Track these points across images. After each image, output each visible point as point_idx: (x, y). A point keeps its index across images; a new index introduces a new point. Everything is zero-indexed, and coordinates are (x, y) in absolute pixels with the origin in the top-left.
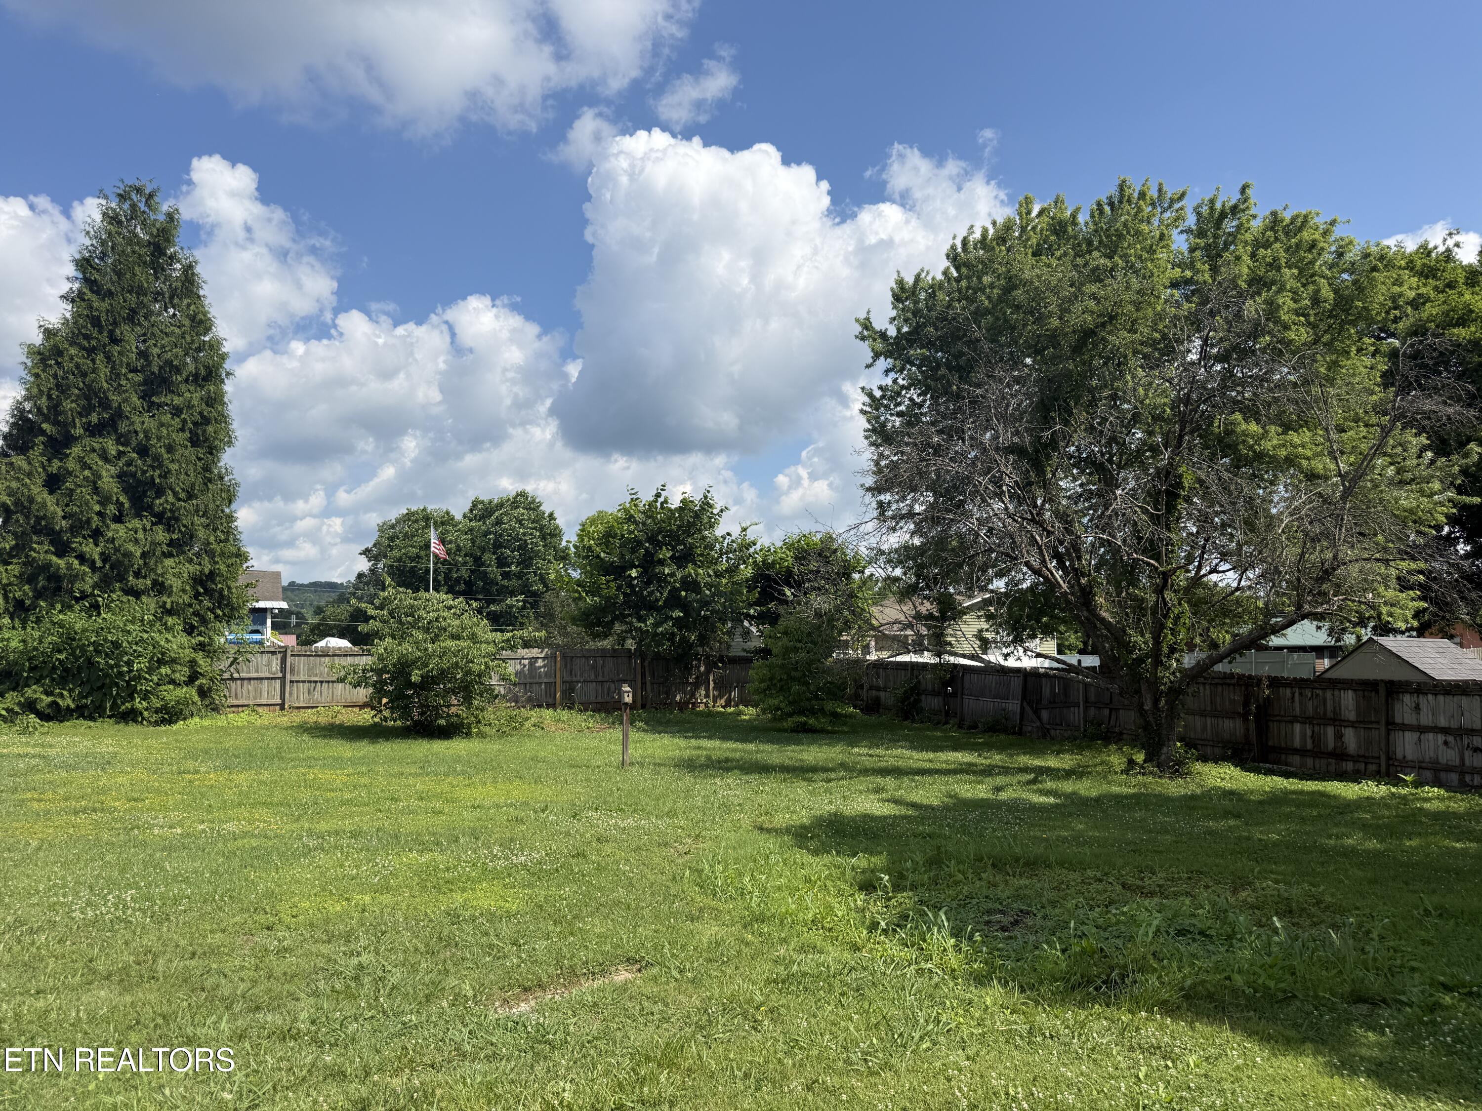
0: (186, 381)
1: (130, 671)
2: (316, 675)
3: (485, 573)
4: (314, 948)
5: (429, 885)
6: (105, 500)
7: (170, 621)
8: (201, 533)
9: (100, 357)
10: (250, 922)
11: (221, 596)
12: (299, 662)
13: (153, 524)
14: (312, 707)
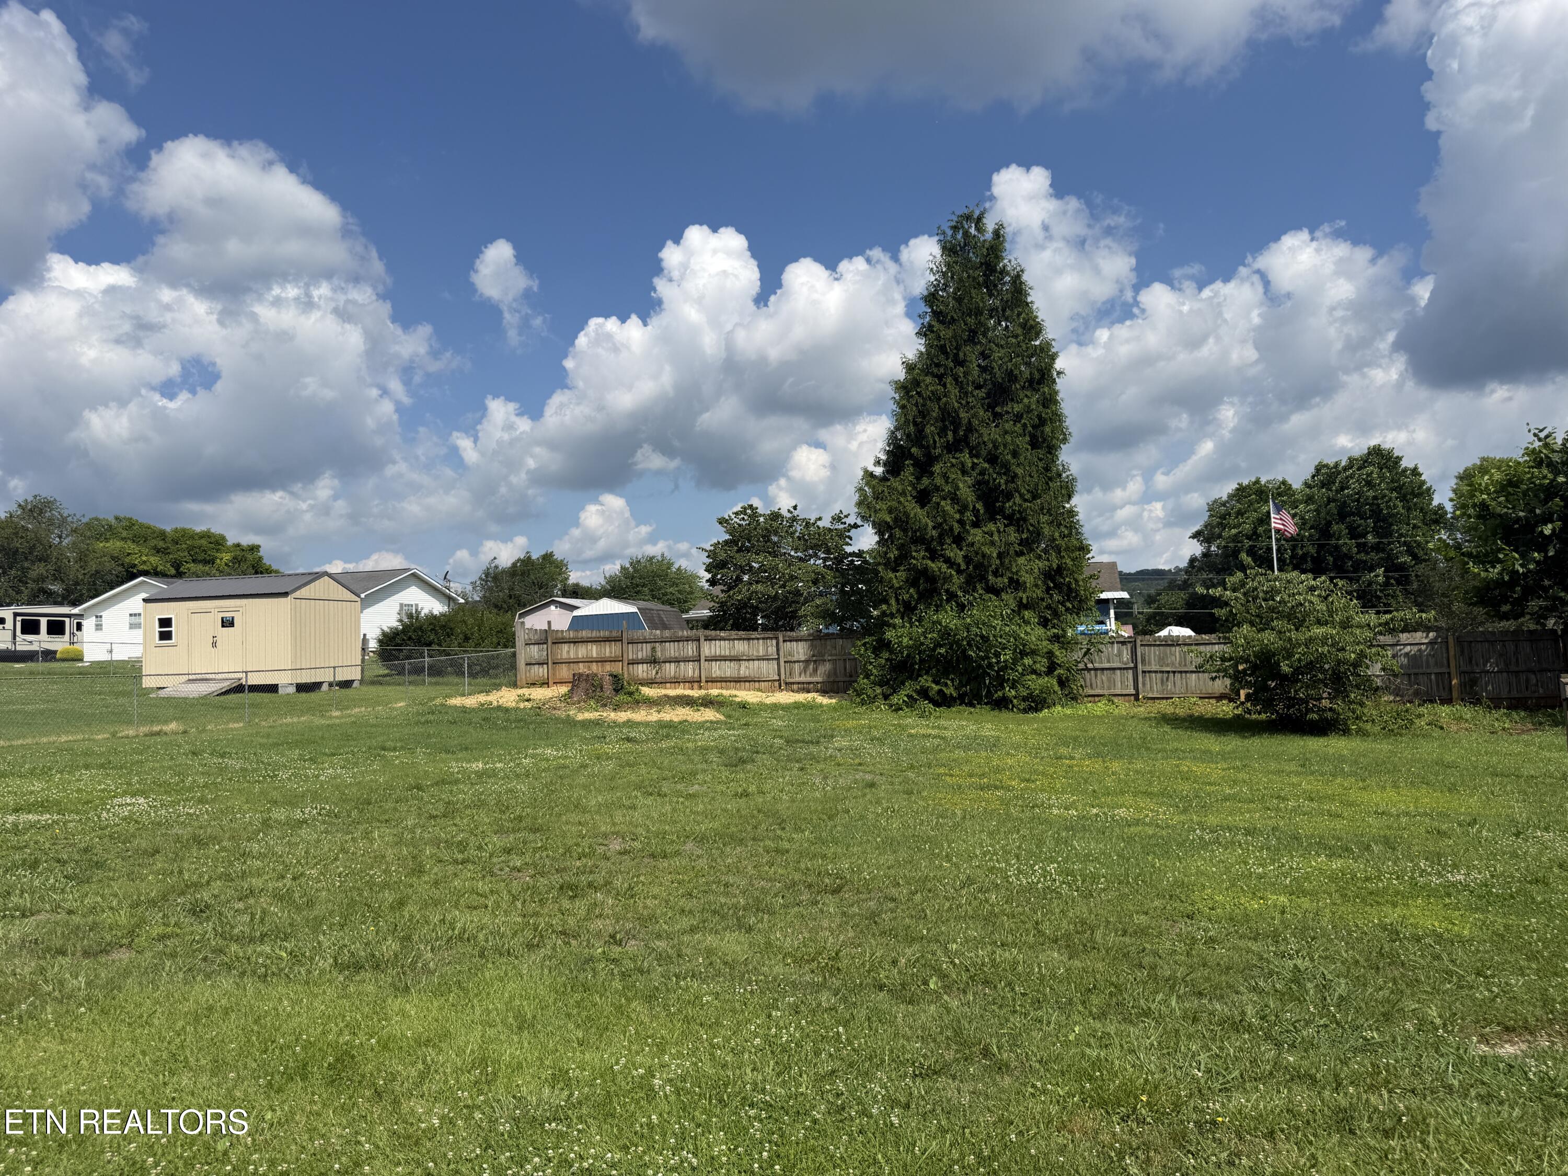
0: (1023, 388)
1: (998, 662)
2: (1168, 665)
3: (1337, 547)
4: (1242, 943)
5: (1349, 893)
6: (963, 509)
7: (1027, 614)
8: (1046, 531)
9: (949, 380)
10: (1168, 907)
11: (1070, 589)
12: (1150, 652)
13: (1006, 526)
14: (1167, 698)
